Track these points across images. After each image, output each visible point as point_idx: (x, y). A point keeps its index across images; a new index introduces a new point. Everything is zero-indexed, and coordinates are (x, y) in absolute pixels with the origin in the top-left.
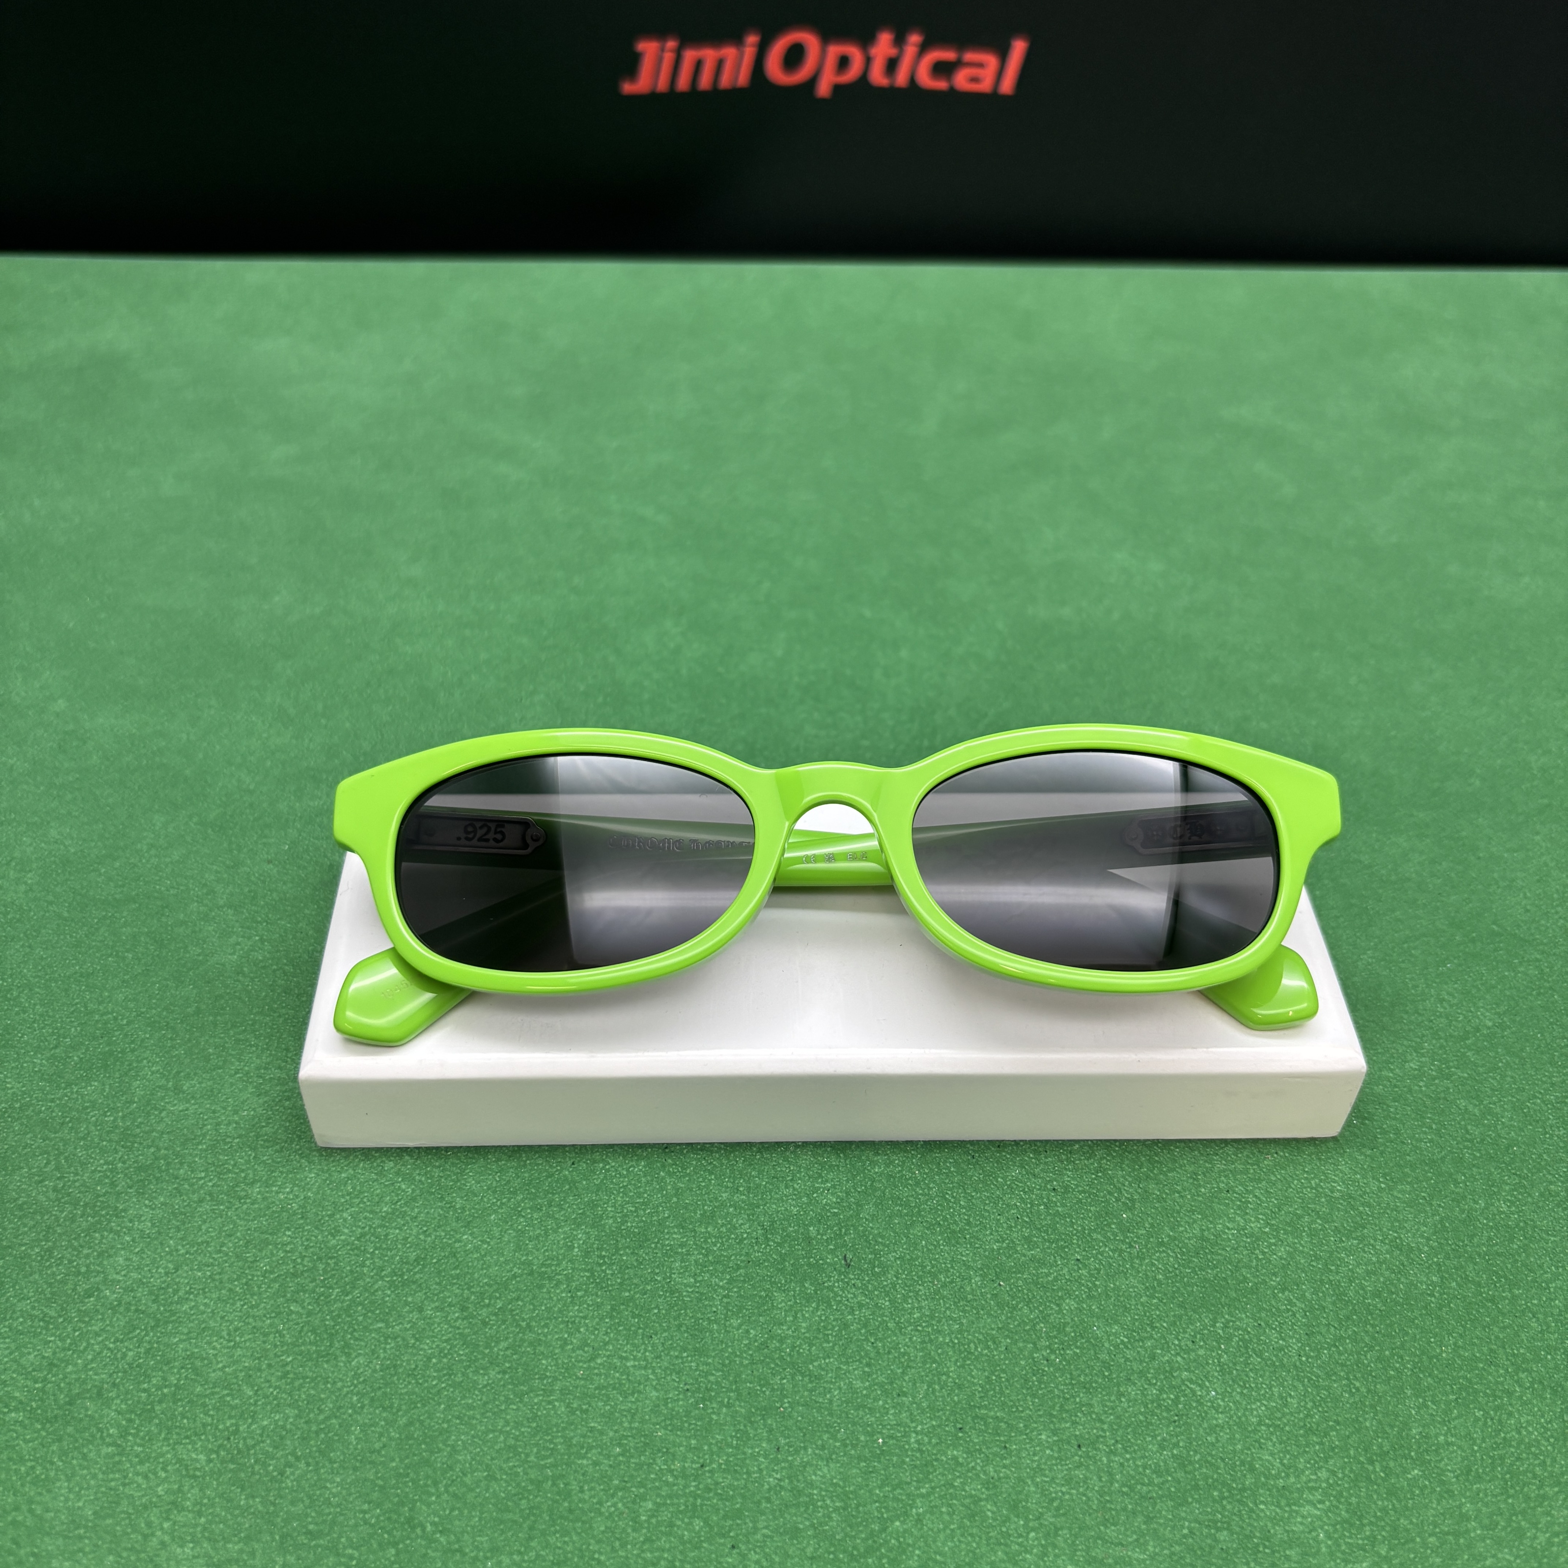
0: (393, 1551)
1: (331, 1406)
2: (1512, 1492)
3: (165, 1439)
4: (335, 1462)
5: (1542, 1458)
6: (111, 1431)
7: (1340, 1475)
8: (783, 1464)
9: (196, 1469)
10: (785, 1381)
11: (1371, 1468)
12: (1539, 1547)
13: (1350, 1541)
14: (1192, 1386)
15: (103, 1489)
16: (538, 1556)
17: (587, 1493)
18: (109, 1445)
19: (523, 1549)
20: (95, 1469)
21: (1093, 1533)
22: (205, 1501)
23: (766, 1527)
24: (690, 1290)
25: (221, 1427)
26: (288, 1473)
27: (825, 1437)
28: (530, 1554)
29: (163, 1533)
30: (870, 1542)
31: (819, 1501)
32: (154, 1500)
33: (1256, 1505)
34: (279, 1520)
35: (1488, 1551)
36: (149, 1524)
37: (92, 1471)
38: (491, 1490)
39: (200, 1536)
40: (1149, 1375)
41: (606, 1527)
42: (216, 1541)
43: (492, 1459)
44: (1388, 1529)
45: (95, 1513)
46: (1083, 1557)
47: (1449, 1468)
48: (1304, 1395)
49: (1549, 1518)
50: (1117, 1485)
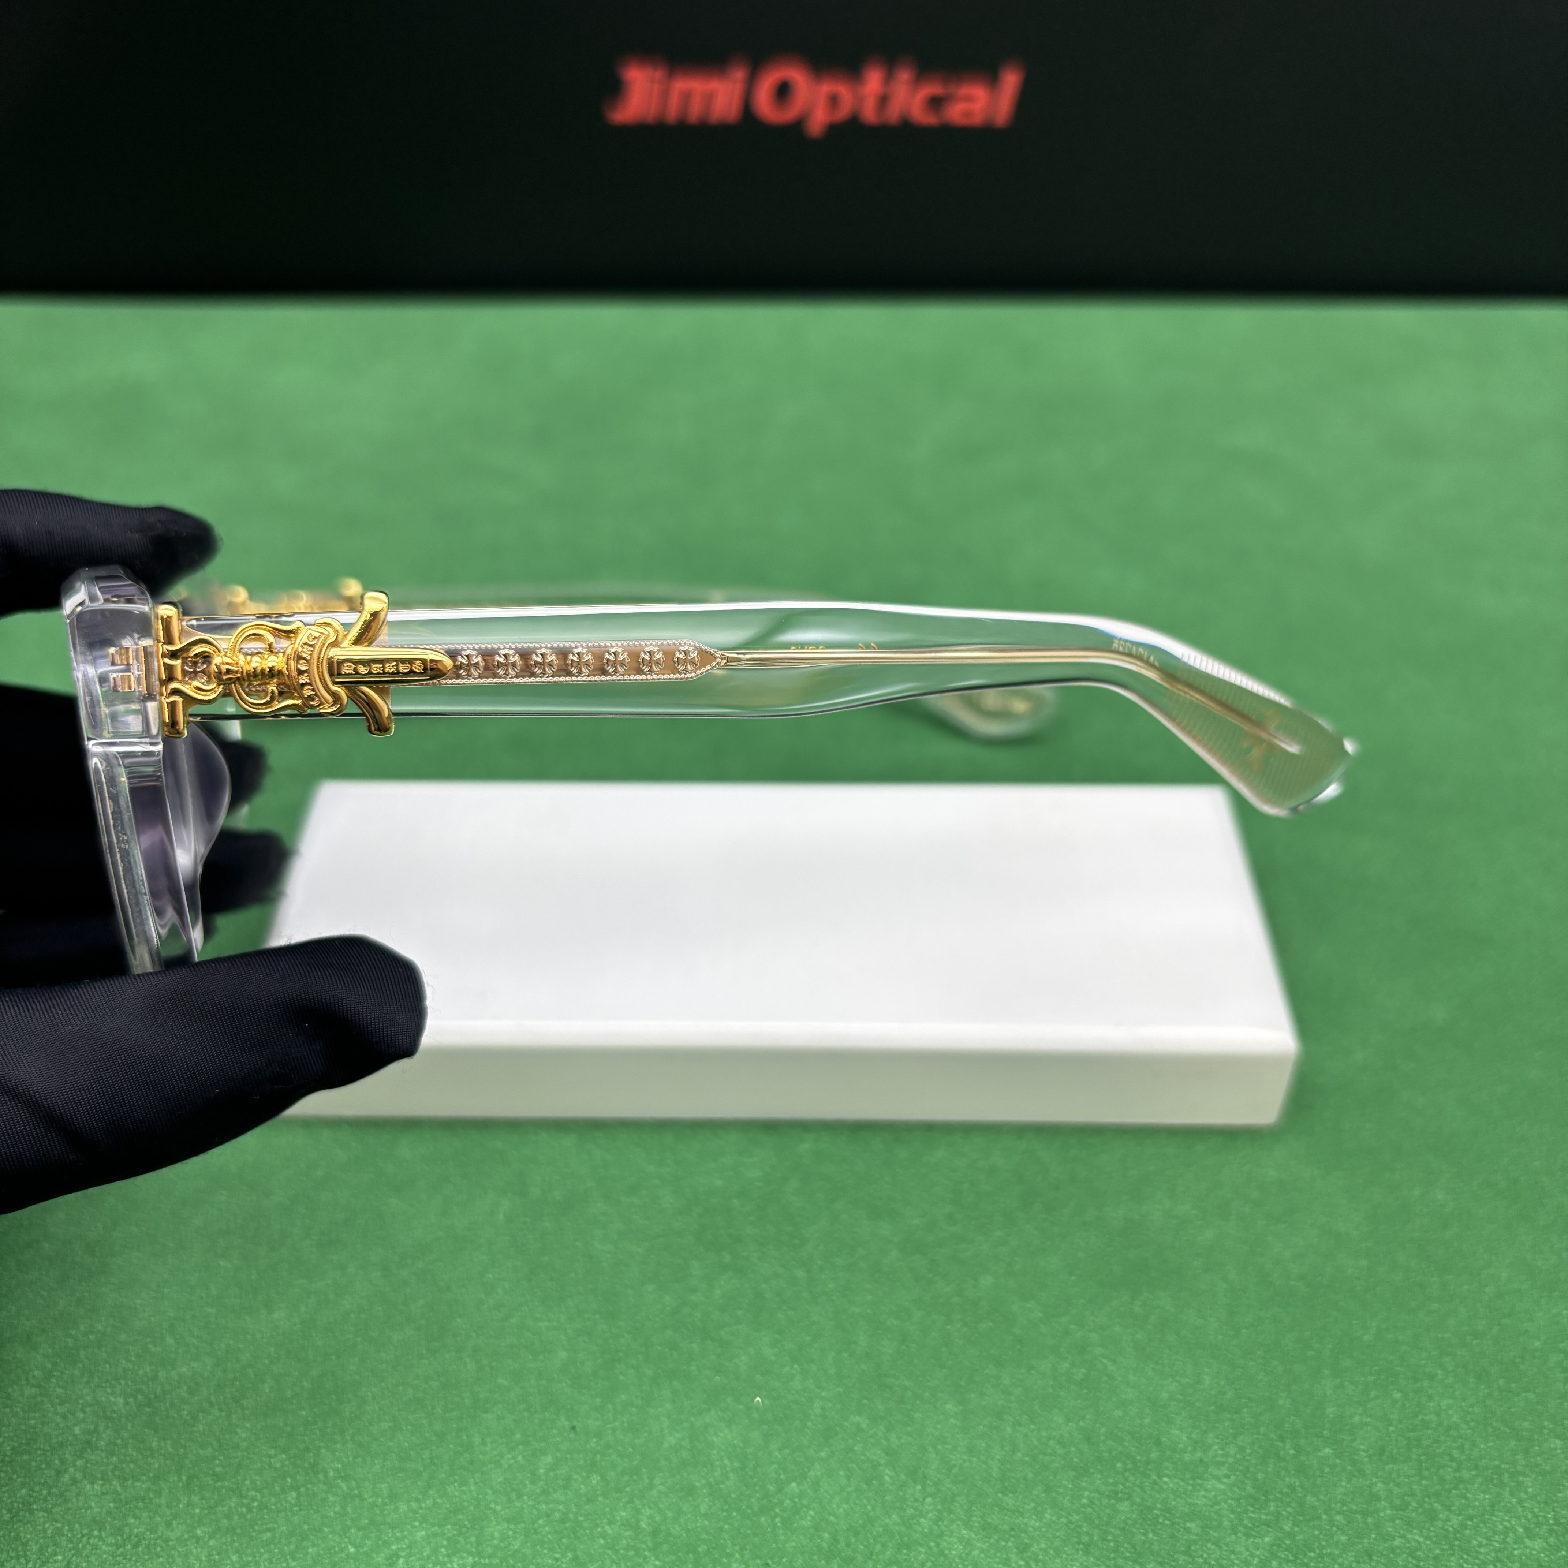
0: (294, 1494)
1: (247, 1355)
2: (1426, 1473)
3: (88, 1382)
4: (248, 1409)
5: (1460, 1440)
6: (36, 1373)
7: (1248, 1451)
8: (685, 1425)
9: (113, 1411)
10: (694, 1345)
11: (1281, 1444)
12: (1451, 1529)
13: (1253, 1515)
14: (1105, 1361)
15: (23, 1427)
16: (435, 1504)
17: (489, 1445)
18: (33, 1386)
19: (421, 1496)
20: (16, 1407)
21: (990, 1501)
22: (119, 1442)
23: (662, 1484)
24: (608, 1255)
25: (141, 1372)
26: (201, 1418)
27: (729, 1400)
28: (428, 1502)
29: (75, 1470)
30: (765, 1501)
31: (718, 1460)
32: (70, 1438)
33: (1158, 1476)
34: (187, 1462)
35: (1395, 1532)
36: (63, 1461)
37: (15, 1409)
38: (396, 1440)
39: (110, 1473)
40: (1062, 1349)
41: (505, 1479)
42: (125, 1479)
43: (400, 1410)
44: (1294, 1504)
45: (13, 1449)
46: (979, 1522)
47: (1362, 1447)
48: (1218, 1372)
49: (1463, 1501)
50: (1019, 1455)
